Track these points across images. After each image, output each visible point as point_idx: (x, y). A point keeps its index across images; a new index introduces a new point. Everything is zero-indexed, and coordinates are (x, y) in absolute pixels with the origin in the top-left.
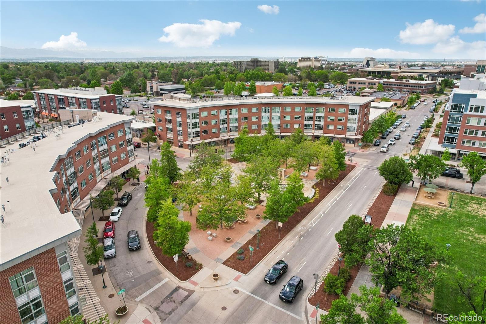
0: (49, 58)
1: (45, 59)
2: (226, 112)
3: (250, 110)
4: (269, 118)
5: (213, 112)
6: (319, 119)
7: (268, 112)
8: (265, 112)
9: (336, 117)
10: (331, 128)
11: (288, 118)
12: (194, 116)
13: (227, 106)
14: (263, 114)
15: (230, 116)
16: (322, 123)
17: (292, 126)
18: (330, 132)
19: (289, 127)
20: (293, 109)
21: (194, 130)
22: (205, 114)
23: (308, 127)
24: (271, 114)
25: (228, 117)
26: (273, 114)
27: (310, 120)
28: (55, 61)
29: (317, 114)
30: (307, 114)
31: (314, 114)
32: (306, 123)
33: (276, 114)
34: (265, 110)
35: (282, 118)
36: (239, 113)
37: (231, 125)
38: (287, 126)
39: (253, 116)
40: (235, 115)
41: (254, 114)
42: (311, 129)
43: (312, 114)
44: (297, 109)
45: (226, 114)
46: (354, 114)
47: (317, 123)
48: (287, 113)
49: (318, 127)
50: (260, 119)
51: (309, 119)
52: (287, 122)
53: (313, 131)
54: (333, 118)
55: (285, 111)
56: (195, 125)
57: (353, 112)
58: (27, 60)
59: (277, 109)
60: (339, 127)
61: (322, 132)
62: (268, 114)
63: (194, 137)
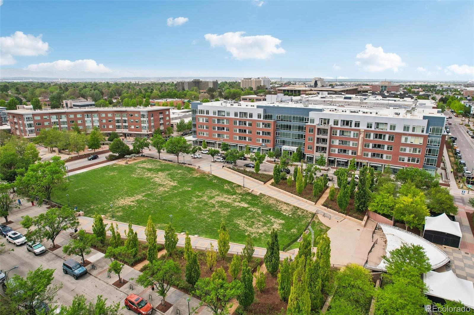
0: (26, 78)
1: (22, 79)
2: (57, 117)
3: (75, 116)
4: (91, 121)
5: (45, 117)
6: (125, 121)
7: (90, 117)
8: (88, 117)
9: (134, 120)
10: (133, 127)
11: (104, 121)
12: (28, 119)
13: (55, 113)
14: (86, 119)
15: (61, 120)
16: (127, 124)
17: (108, 127)
18: (132, 130)
19: (106, 127)
20: (106, 115)
21: (30, 129)
22: (38, 118)
23: (119, 127)
24: (92, 119)
25: (59, 120)
26: (94, 119)
27: (119, 123)
28: (31, 80)
29: (123, 118)
30: (116, 118)
31: (122, 118)
32: (117, 124)
33: (96, 118)
34: (88, 116)
35: (100, 121)
36: (68, 118)
37: (62, 126)
38: (104, 127)
39: (79, 120)
40: (64, 119)
41: (79, 119)
42: (121, 128)
43: (120, 118)
44: (110, 115)
45: (57, 119)
46: (144, 118)
47: (124, 124)
48: (104, 118)
49: (126, 127)
50: (84, 122)
51: (118, 121)
52: (104, 124)
53: (122, 130)
54: (132, 121)
55: (101, 116)
56: (30, 125)
57: (143, 116)
58: (3, 80)
59: (96, 115)
60: (137, 126)
61: (127, 130)
62: (90, 119)
63: (30, 133)
